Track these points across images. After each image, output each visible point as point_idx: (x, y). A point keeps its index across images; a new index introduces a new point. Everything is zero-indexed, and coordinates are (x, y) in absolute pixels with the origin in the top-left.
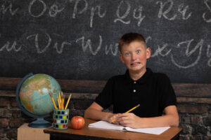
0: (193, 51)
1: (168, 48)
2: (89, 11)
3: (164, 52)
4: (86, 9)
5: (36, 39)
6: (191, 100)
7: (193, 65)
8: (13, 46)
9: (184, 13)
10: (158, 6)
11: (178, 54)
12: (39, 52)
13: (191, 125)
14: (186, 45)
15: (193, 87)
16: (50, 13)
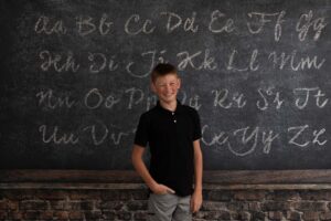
0: (249, 138)
1: (225, 136)
2: (145, 100)
3: (221, 140)
4: (141, 99)
5: (93, 131)
6: (248, 186)
7: (250, 152)
8: (70, 138)
9: (239, 101)
10: (214, 95)
11: (235, 141)
12: (96, 143)
13: (249, 211)
14: (242, 132)
15: (252, 174)
16: (106, 103)
